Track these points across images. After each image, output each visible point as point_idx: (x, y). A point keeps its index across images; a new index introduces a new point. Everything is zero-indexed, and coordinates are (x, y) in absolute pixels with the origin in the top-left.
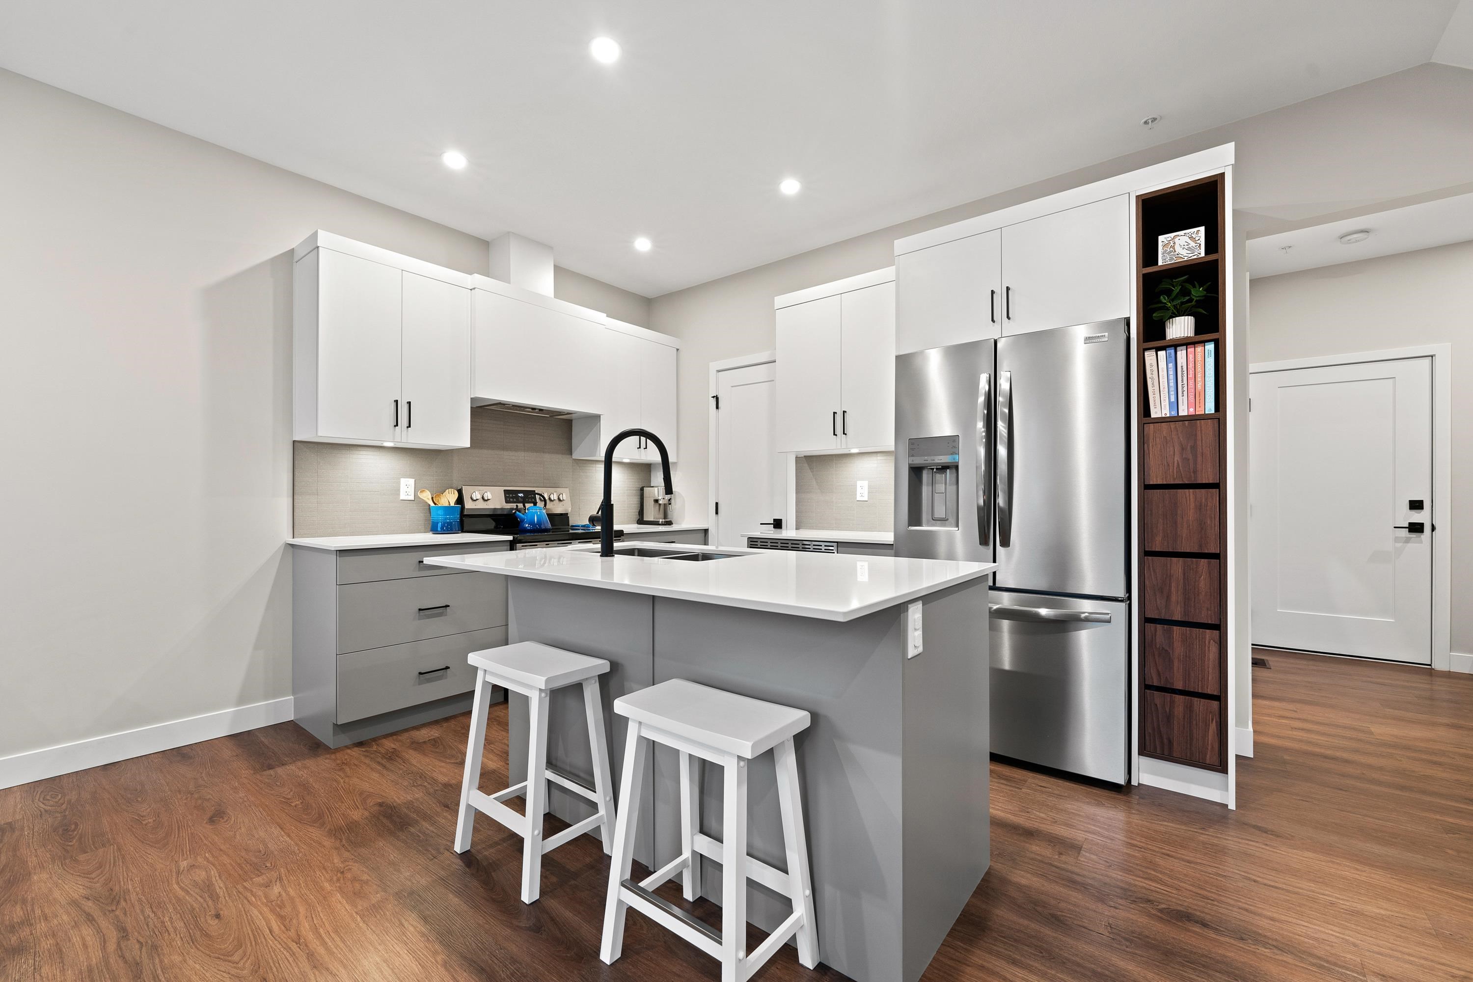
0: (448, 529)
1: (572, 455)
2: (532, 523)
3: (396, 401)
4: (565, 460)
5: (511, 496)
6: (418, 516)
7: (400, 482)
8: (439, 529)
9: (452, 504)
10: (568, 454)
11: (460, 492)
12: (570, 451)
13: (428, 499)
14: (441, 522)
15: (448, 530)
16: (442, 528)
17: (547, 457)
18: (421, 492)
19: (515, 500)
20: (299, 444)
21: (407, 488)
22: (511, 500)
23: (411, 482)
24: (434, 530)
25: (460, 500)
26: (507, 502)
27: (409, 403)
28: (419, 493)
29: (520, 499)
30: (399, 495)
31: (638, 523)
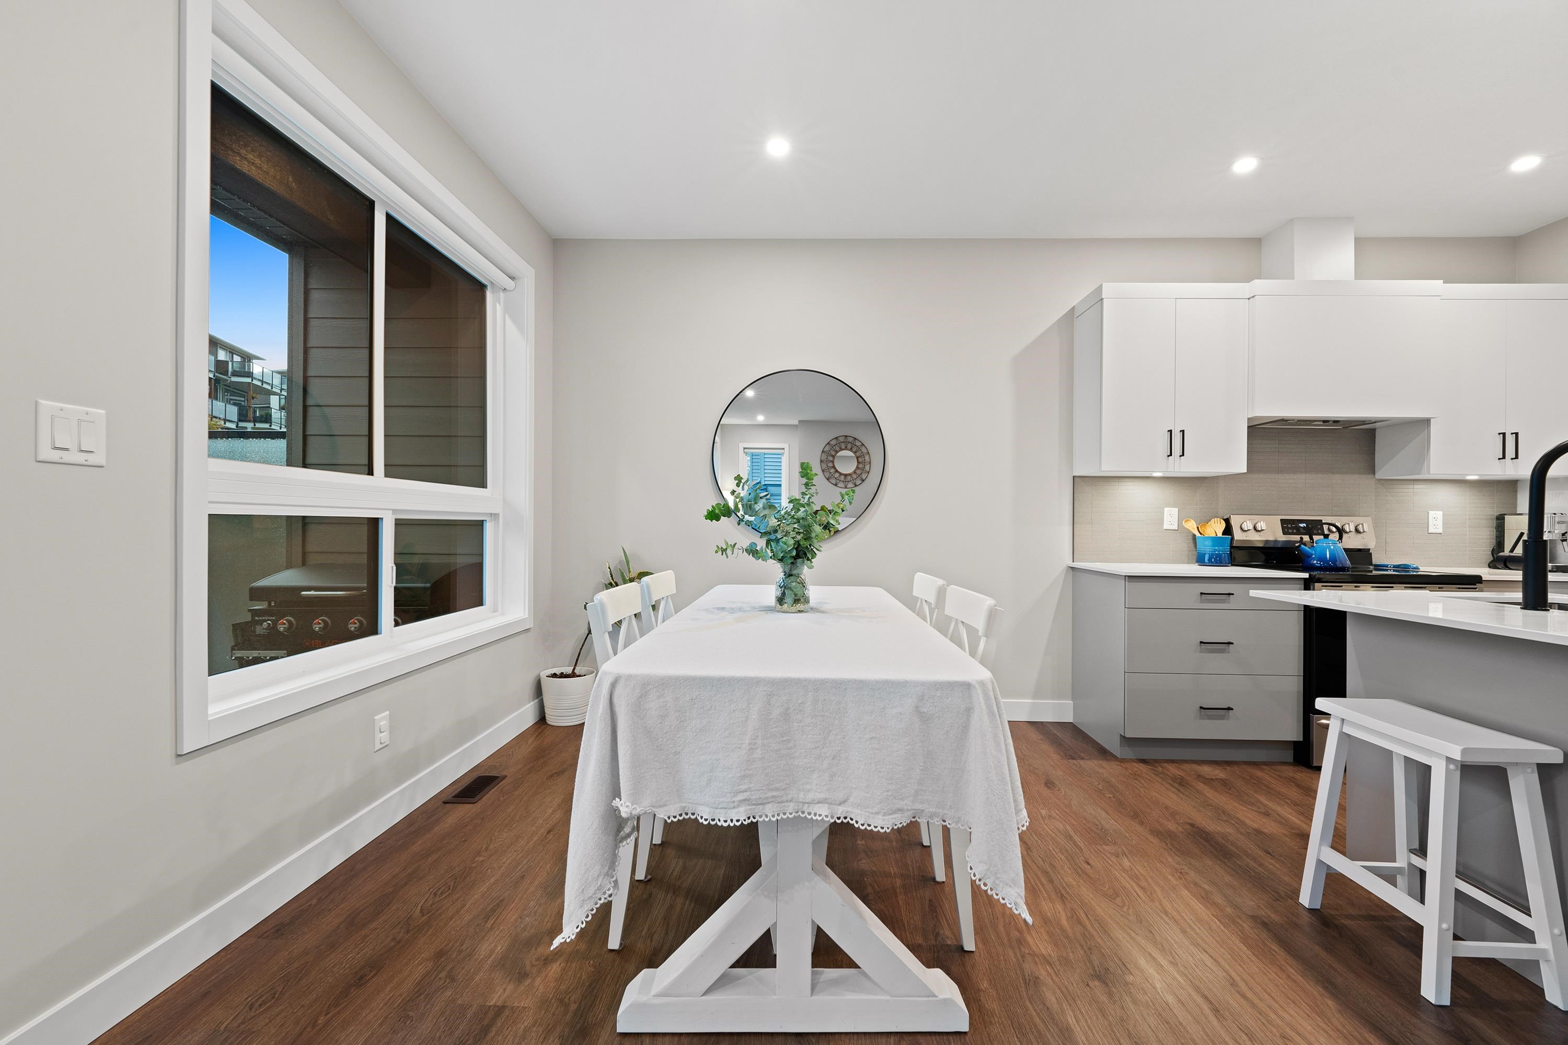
0: (1217, 561)
1: (1374, 474)
2: (1322, 558)
3: (1171, 431)
4: (1365, 481)
5: (1289, 526)
6: (1184, 545)
7: (1164, 511)
8: (1206, 560)
9: (1220, 535)
10: (1369, 474)
11: (1227, 521)
12: (1372, 469)
13: (1193, 528)
14: (1209, 554)
15: (1217, 563)
16: (1210, 560)
17: (1337, 479)
18: (1185, 521)
19: (1295, 531)
20: (1078, 479)
21: (1170, 519)
22: (1290, 531)
23: (1175, 511)
24: (1200, 561)
25: (1228, 530)
26: (1284, 533)
27: (1183, 431)
28: (1183, 523)
29: (1302, 530)
30: (1162, 524)
31: (1490, 567)
